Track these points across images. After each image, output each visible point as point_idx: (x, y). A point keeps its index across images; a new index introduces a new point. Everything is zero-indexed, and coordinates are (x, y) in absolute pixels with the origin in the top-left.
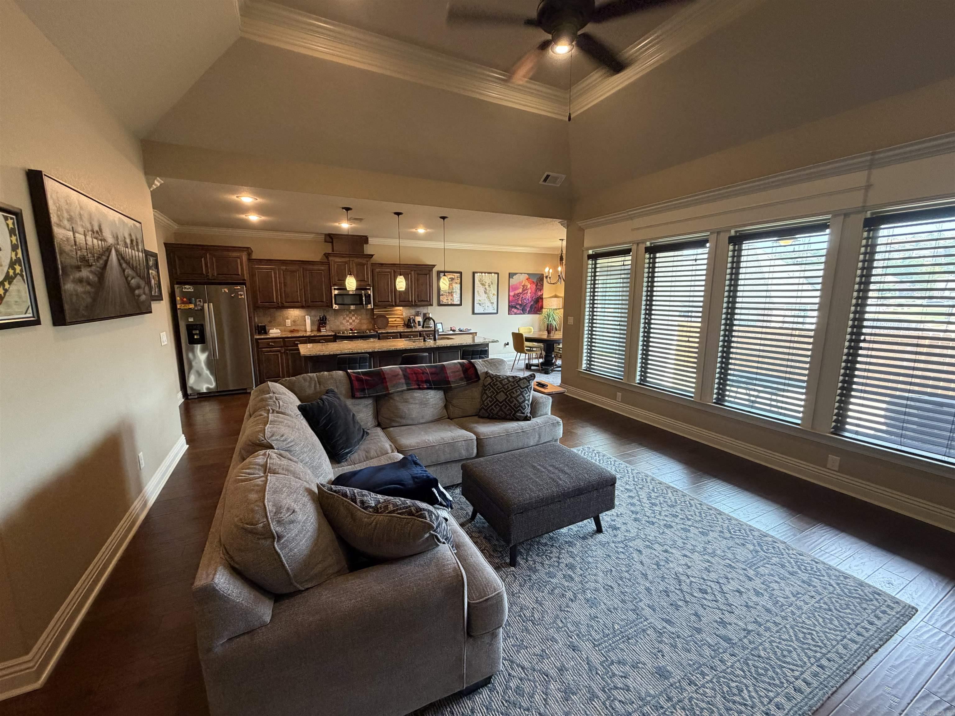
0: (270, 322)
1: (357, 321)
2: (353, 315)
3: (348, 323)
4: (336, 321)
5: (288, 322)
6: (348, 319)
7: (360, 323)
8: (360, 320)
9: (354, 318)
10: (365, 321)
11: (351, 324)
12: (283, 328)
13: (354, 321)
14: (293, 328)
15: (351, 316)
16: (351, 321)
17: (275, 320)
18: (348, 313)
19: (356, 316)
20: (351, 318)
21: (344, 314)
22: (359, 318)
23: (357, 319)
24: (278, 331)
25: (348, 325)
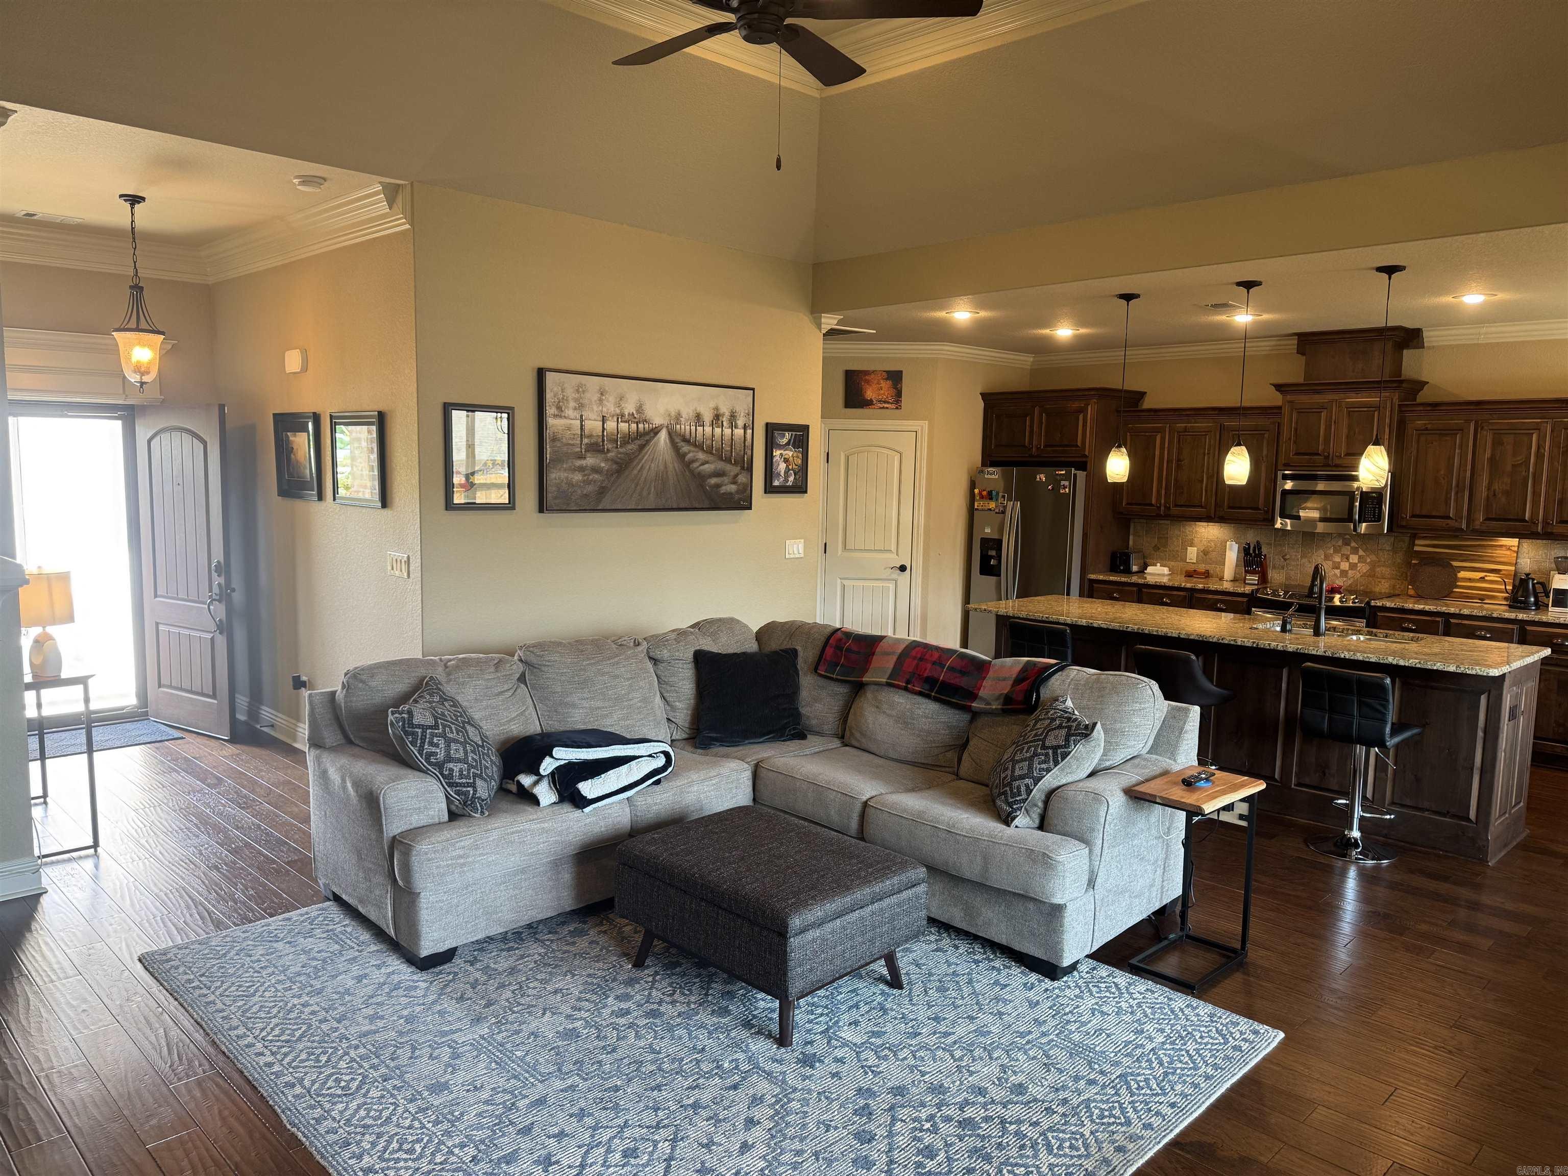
0: (1156, 548)
1: (1363, 568)
2: (1355, 551)
3: (1337, 572)
4: (1304, 560)
5: (1192, 553)
6: (1337, 559)
7: (1371, 574)
8: (1373, 566)
9: (1354, 559)
10: (1385, 571)
11: (1344, 573)
12: (1178, 565)
13: (1353, 566)
14: (1202, 568)
15: (1346, 550)
16: (1345, 566)
17: (1166, 545)
18: (1340, 543)
19: (1361, 552)
20: (1348, 559)
21: (1329, 545)
22: (1368, 560)
23: (1365, 562)
24: (1166, 570)
25: (1335, 575)
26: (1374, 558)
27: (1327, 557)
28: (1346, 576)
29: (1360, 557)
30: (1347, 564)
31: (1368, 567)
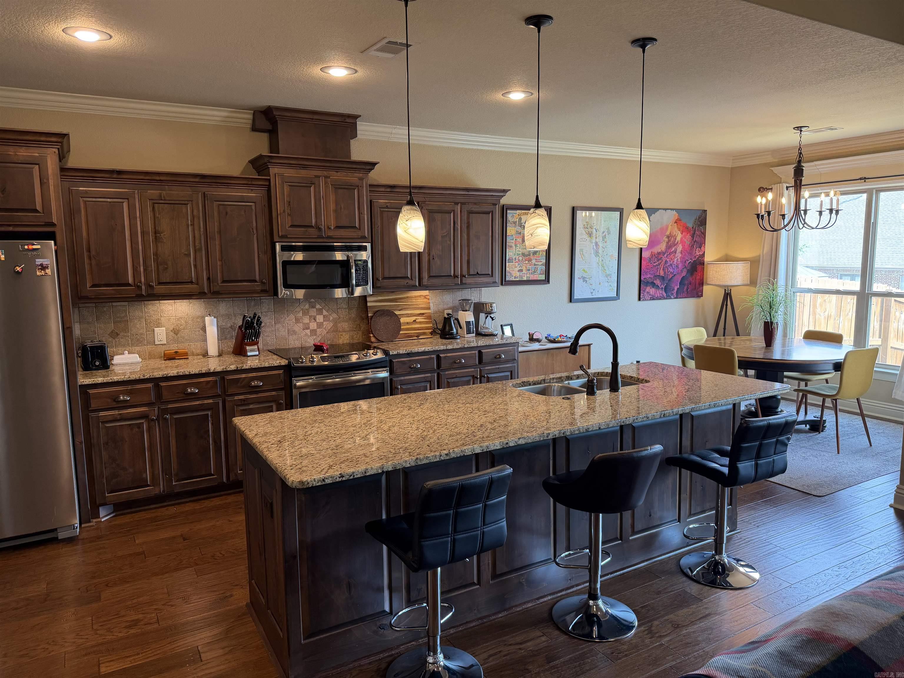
0: (114, 335)
4: (278, 326)
5: (161, 334)
7: (335, 330)
8: (336, 322)
9: (320, 319)
10: (345, 325)
11: (314, 332)
12: (148, 348)
13: (320, 325)
14: (174, 347)
15: (313, 312)
16: (313, 326)
18: (307, 306)
19: (325, 313)
20: (315, 319)
21: (298, 309)
22: (331, 318)
23: (329, 320)
24: (135, 358)
25: (306, 334)
26: (335, 316)
27: (297, 320)
28: (316, 335)
29: (324, 317)
30: (315, 324)
31: (332, 324)
